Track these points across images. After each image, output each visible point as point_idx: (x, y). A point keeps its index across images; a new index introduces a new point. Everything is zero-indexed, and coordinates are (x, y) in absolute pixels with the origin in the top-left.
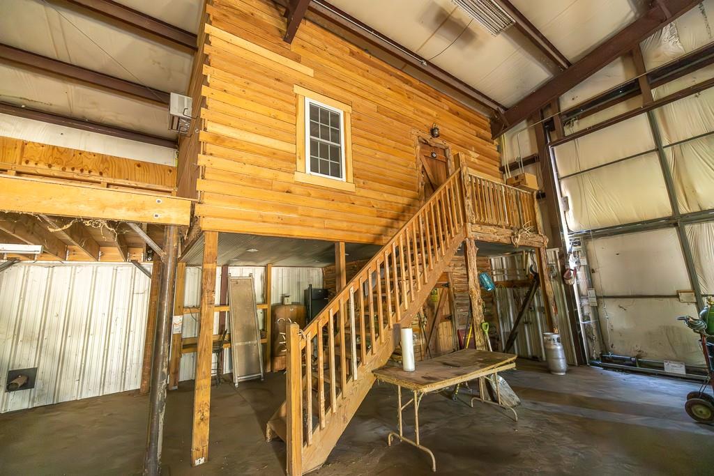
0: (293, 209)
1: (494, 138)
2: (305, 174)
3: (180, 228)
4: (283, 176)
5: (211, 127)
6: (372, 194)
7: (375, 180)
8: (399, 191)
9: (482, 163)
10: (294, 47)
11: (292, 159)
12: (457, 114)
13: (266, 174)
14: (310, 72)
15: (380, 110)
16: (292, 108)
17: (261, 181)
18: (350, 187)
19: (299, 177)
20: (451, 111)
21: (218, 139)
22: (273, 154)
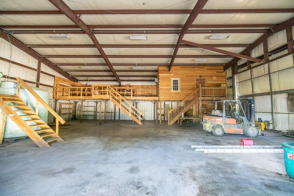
0: (170, 96)
1: (224, 71)
2: (172, 91)
3: (158, 100)
4: (169, 92)
5: (160, 88)
6: (184, 92)
7: (184, 89)
8: (190, 90)
9: (218, 79)
10: (170, 72)
11: (170, 89)
12: (210, 69)
13: (167, 92)
14: (173, 75)
15: (187, 76)
16: (170, 82)
17: (166, 93)
18: (180, 92)
19: (171, 92)
20: (207, 69)
21: (161, 89)
22: (168, 89)
